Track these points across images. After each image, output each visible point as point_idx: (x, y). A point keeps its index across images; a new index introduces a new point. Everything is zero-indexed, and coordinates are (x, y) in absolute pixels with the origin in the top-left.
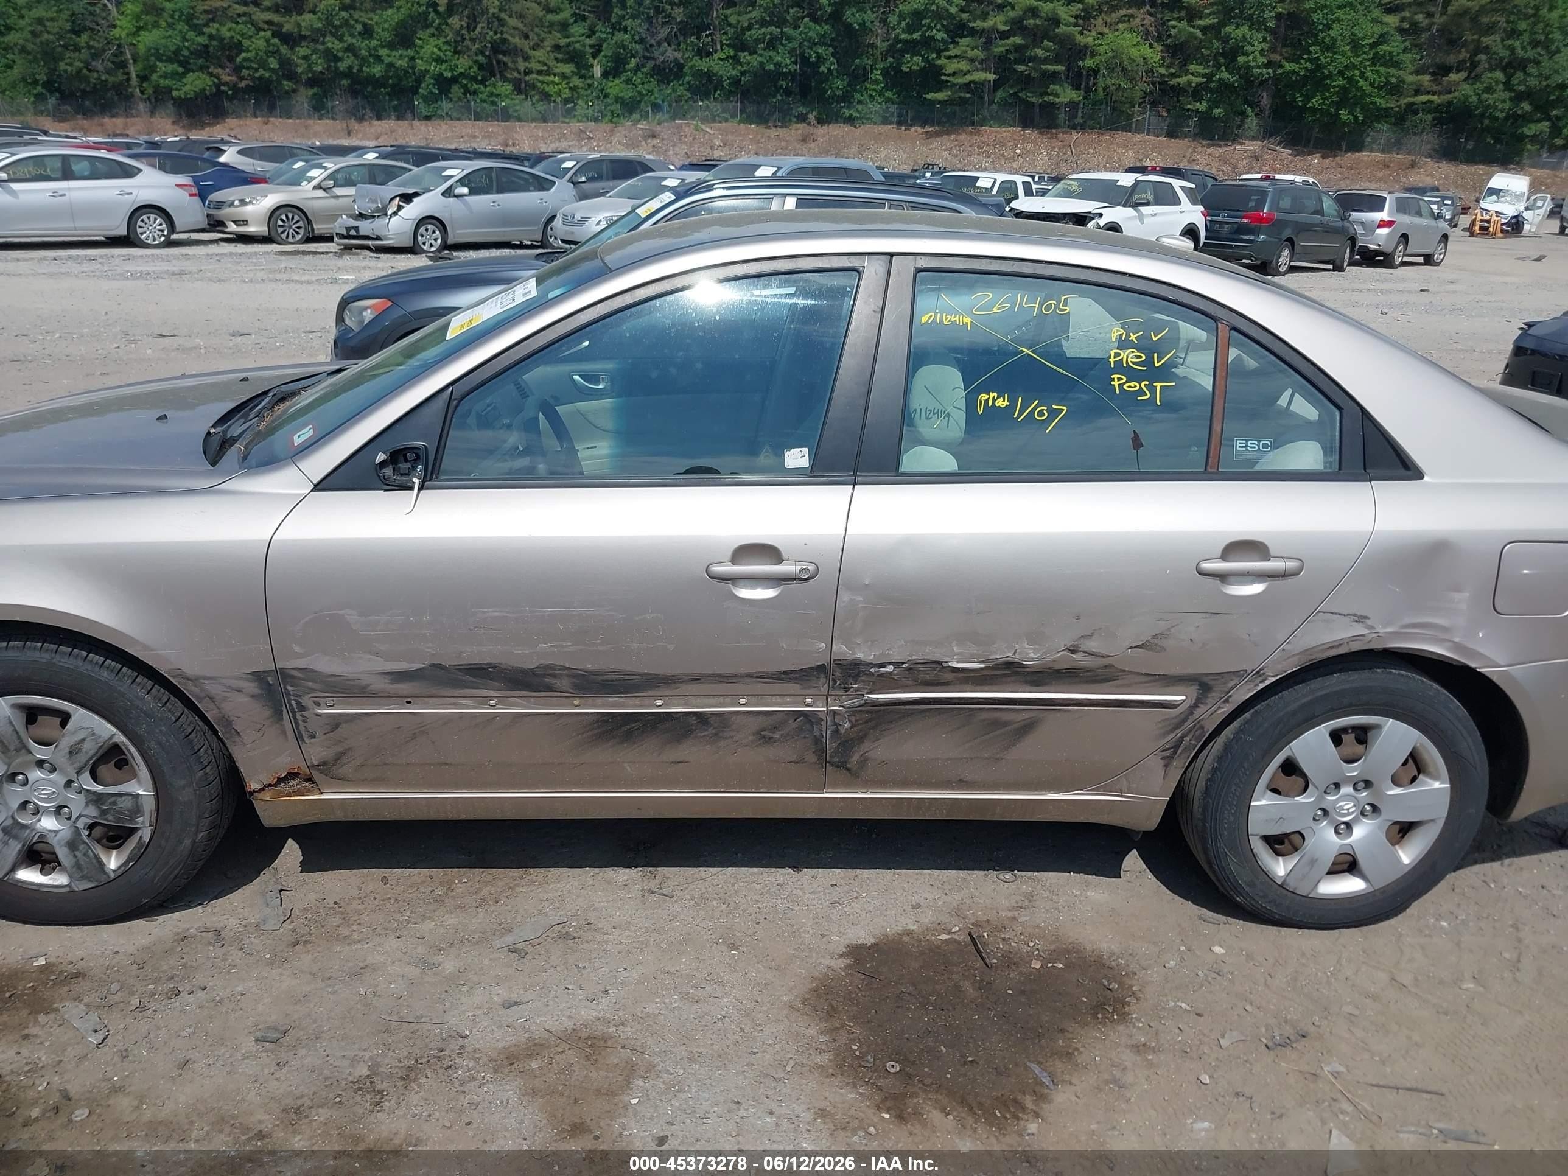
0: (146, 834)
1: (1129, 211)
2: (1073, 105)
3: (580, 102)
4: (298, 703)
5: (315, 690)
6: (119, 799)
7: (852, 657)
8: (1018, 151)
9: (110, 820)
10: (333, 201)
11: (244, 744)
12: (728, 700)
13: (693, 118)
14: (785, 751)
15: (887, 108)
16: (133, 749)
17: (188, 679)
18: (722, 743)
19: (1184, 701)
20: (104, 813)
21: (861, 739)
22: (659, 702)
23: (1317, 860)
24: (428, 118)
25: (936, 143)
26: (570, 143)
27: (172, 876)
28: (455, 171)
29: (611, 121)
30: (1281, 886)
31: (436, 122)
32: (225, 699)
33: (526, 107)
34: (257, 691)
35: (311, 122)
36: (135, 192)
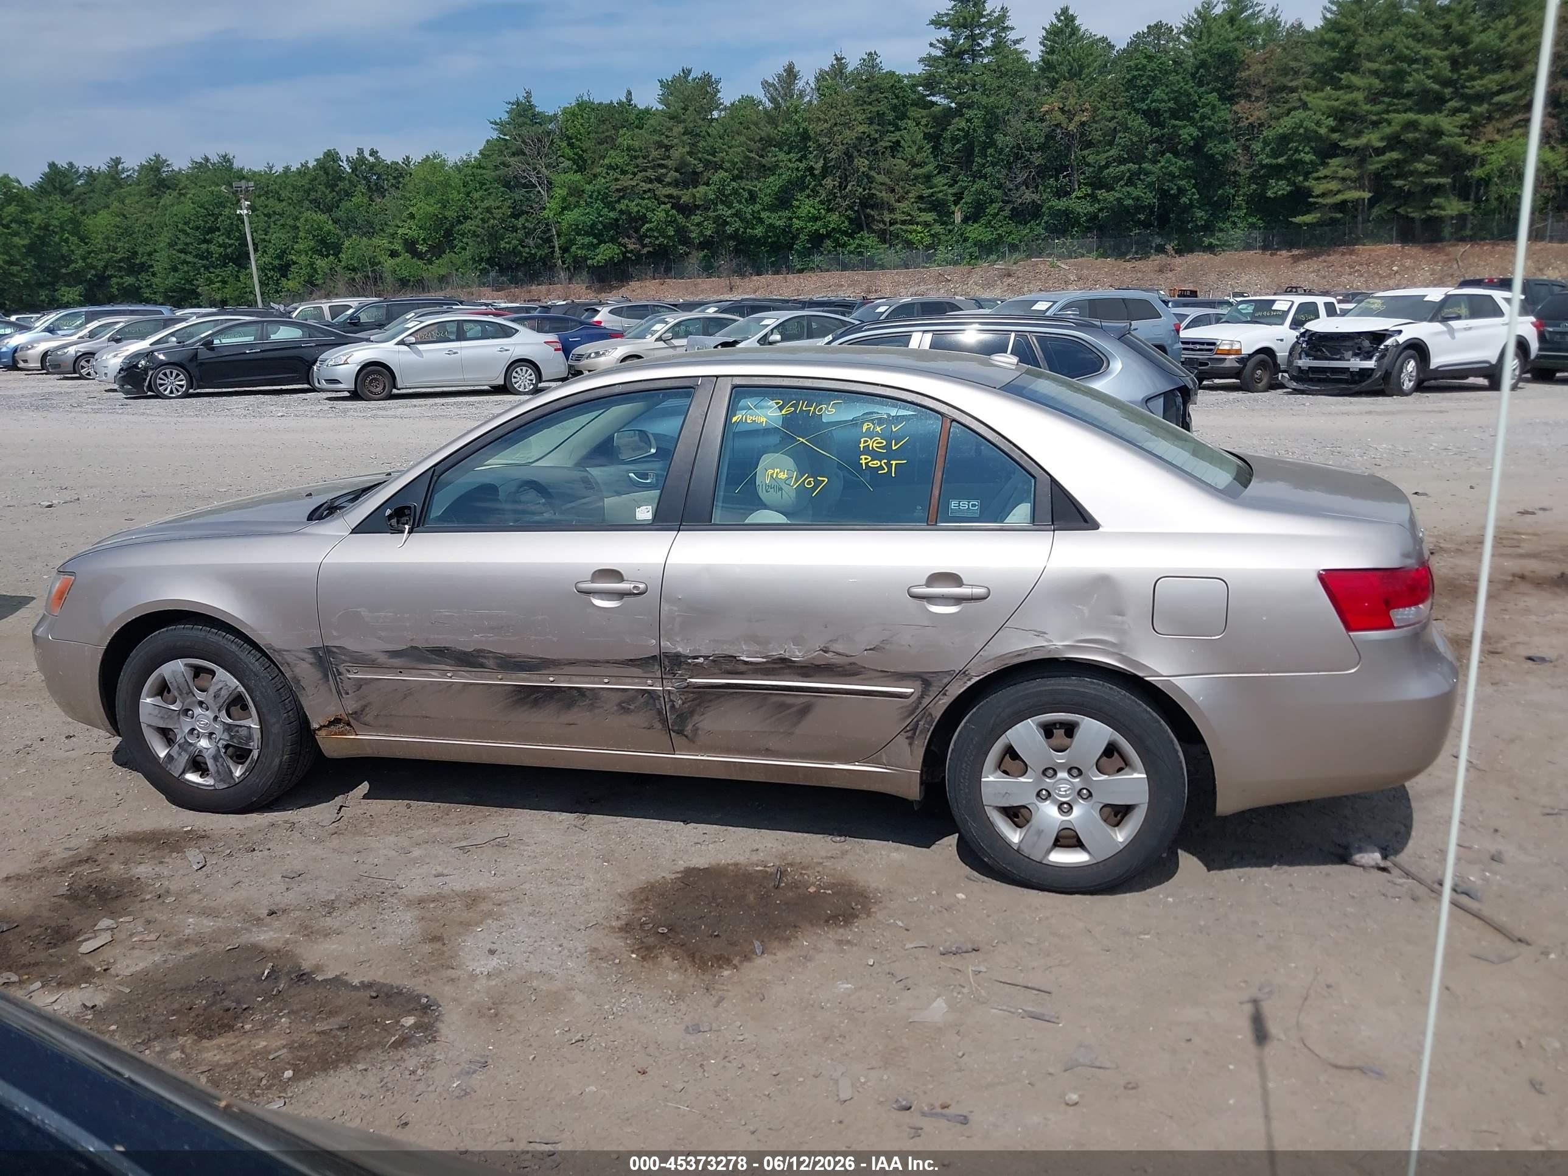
0: (255, 754)
1: (1437, 326)
2: (1462, 217)
3: (940, 247)
4: (337, 670)
5: (346, 662)
6: (240, 729)
7: (675, 651)
8: (1395, 268)
9: (235, 742)
10: (671, 352)
11: (307, 696)
12: (596, 679)
13: (1049, 256)
14: (640, 719)
15: (1250, 234)
16: (248, 697)
17: (274, 650)
18: (596, 711)
19: (913, 693)
20: (232, 737)
21: (692, 713)
22: (551, 679)
23: (1042, 831)
24: (801, 271)
25: (1302, 266)
26: (929, 287)
27: (269, 783)
28: (771, 320)
29: (969, 263)
30: (1018, 851)
31: (808, 274)
32: (296, 664)
33: (889, 255)
34: (313, 661)
35: (700, 281)
36: (511, 349)
